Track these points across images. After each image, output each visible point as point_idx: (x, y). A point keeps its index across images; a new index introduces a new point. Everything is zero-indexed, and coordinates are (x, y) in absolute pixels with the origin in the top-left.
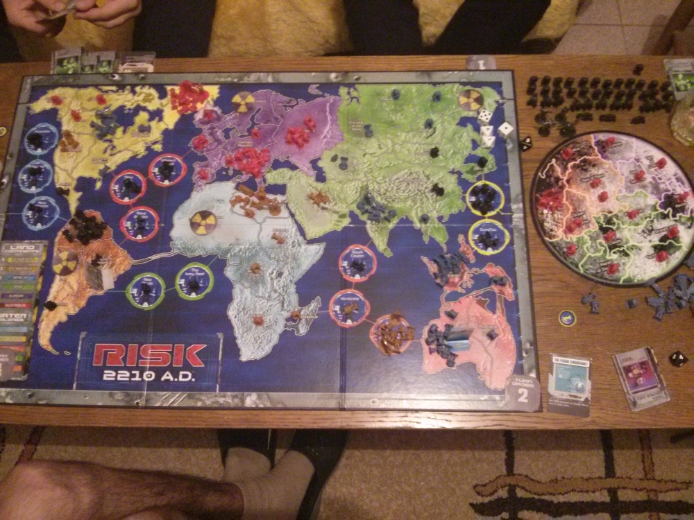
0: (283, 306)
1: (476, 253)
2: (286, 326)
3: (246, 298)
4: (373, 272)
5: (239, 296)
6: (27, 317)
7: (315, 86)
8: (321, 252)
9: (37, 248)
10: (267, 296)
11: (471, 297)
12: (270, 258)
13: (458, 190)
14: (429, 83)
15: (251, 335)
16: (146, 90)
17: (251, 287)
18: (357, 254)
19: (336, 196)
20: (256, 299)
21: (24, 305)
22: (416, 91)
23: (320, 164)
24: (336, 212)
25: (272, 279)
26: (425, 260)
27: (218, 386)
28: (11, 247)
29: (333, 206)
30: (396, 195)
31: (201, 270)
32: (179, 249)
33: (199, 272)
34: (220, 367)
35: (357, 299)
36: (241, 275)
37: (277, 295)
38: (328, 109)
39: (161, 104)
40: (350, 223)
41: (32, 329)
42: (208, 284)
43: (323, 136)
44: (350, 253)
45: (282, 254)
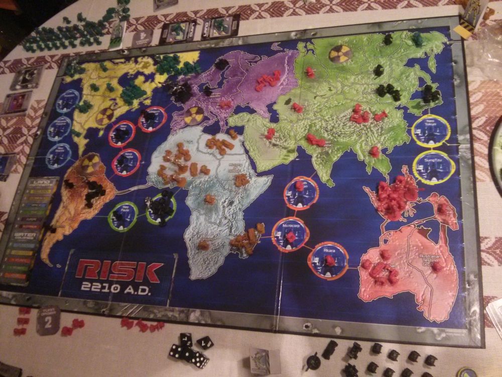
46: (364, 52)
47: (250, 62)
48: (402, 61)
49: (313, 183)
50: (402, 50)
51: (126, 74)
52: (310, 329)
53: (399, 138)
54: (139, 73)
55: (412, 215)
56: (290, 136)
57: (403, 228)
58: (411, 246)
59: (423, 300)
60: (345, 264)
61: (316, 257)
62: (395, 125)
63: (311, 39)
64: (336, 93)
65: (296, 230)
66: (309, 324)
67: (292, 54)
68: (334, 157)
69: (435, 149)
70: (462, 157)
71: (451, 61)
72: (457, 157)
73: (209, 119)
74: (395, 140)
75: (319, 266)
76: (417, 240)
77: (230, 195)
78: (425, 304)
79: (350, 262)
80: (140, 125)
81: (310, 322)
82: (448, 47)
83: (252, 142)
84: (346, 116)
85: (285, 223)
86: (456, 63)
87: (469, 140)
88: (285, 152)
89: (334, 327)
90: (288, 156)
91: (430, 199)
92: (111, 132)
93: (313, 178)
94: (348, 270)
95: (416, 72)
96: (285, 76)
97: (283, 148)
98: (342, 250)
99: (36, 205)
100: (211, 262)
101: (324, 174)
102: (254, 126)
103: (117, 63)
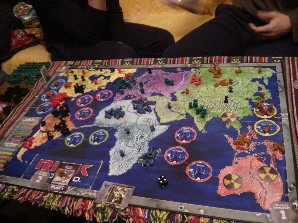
0: (139, 151)
1: (258, 135)
2: (138, 160)
3: (121, 146)
4: (193, 140)
5: (118, 145)
6: (18, 145)
7: (180, 68)
8: (167, 129)
9: (36, 120)
10: (132, 146)
11: (254, 156)
12: (139, 130)
13: (249, 107)
14: (237, 67)
15: (118, 163)
16: (107, 70)
17: (125, 142)
18: (186, 131)
19: (180, 106)
20: (126, 147)
21: (19, 140)
22: (230, 69)
23: (175, 94)
24: (178, 113)
25: (137, 138)
26: (226, 136)
27: (91, 186)
28: (26, 119)
29: (178, 110)
30: (213, 107)
31: (103, 133)
32: (97, 124)
33: (102, 133)
34: (96, 177)
35: (182, 151)
36: (122, 136)
37: (138, 146)
38: (184, 76)
39: (111, 75)
40: (185, 118)
41: (17, 150)
42: (105, 138)
43: (179, 85)
44: (182, 130)
45: (146, 128)
46: (228, 74)
47: (164, 75)
48: (249, 79)
49: (194, 131)
50: (249, 75)
51: (95, 75)
52: (183, 209)
53: (247, 113)
54: (101, 75)
55: (253, 150)
56: (182, 108)
57: (248, 157)
58: (253, 167)
59: (260, 197)
60: (210, 174)
61: (191, 168)
62: (244, 106)
63: (199, 67)
64: (211, 91)
65: (180, 153)
66: (182, 206)
67: (187, 73)
68: (207, 119)
69: (267, 119)
70: (283, 124)
71: (277, 80)
72: (280, 123)
73: (137, 97)
74: (244, 113)
75: (193, 174)
76: (256, 163)
77: (142, 133)
78: (261, 199)
79: (213, 173)
80: (96, 97)
81: (183, 205)
82: (275, 75)
83: (160, 109)
84: (215, 101)
85: (173, 150)
86: (279, 81)
87: (288, 116)
88: (178, 115)
89: (200, 209)
90: (180, 117)
91: (265, 143)
92: (79, 99)
93: (194, 128)
94: (211, 177)
95: (257, 84)
96: (183, 82)
97: (177, 113)
98: (208, 166)
99: (23, 130)
100: (124, 167)
101: (201, 127)
102: (162, 102)
103: (91, 70)
